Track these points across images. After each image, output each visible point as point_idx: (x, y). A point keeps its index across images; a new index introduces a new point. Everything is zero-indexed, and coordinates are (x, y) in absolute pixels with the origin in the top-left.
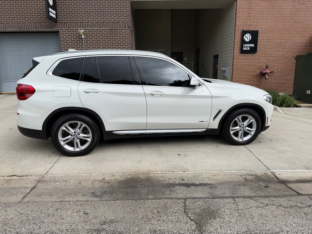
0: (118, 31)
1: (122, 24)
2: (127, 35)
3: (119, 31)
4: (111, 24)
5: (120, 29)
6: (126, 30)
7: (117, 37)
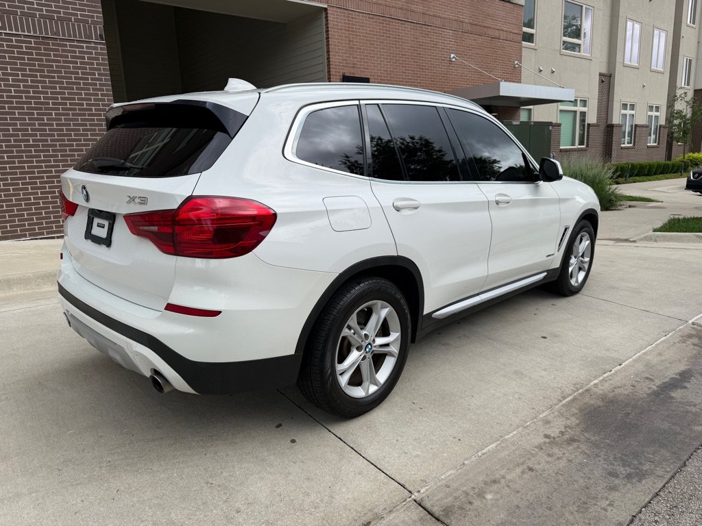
0: (66, 46)
1: (79, 26)
2: (98, 59)
3: (71, 46)
4: (39, 22)
5: (73, 41)
6: (92, 45)
7: (65, 62)
